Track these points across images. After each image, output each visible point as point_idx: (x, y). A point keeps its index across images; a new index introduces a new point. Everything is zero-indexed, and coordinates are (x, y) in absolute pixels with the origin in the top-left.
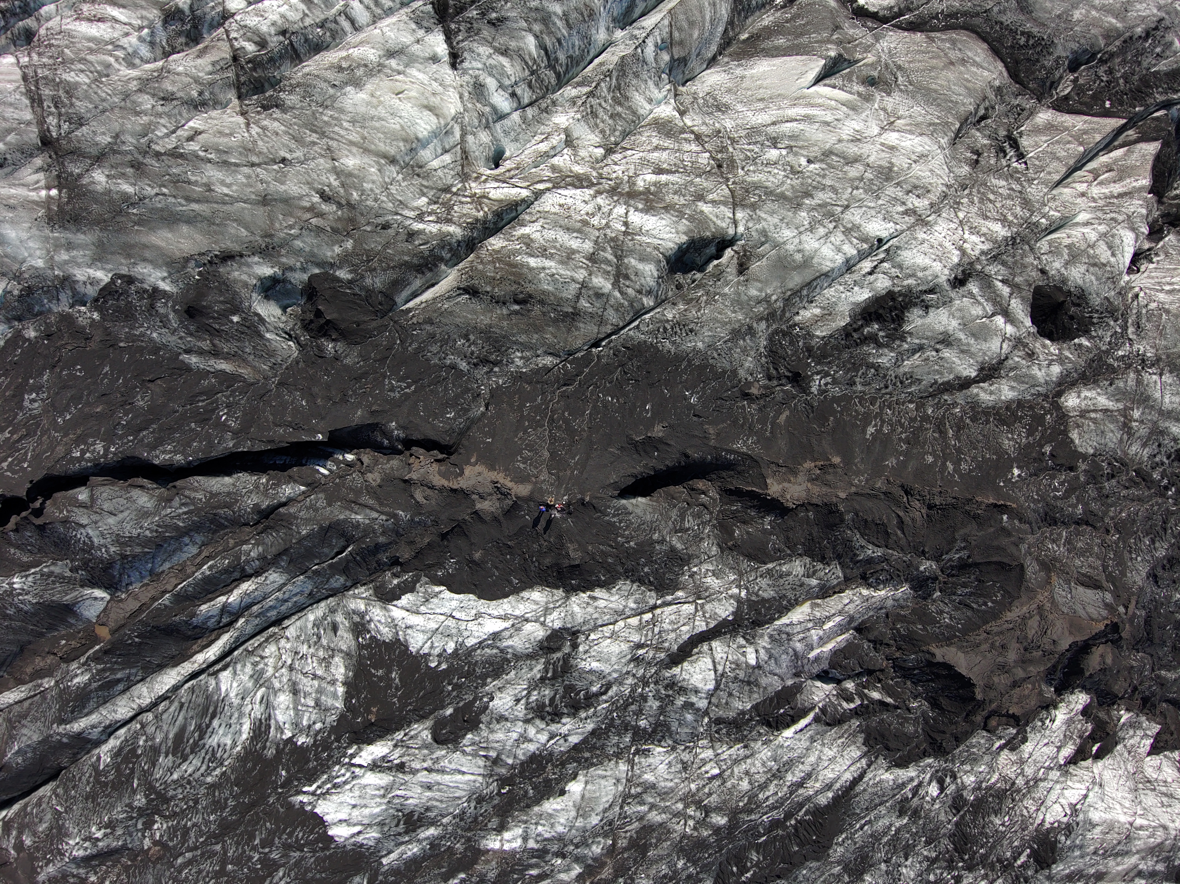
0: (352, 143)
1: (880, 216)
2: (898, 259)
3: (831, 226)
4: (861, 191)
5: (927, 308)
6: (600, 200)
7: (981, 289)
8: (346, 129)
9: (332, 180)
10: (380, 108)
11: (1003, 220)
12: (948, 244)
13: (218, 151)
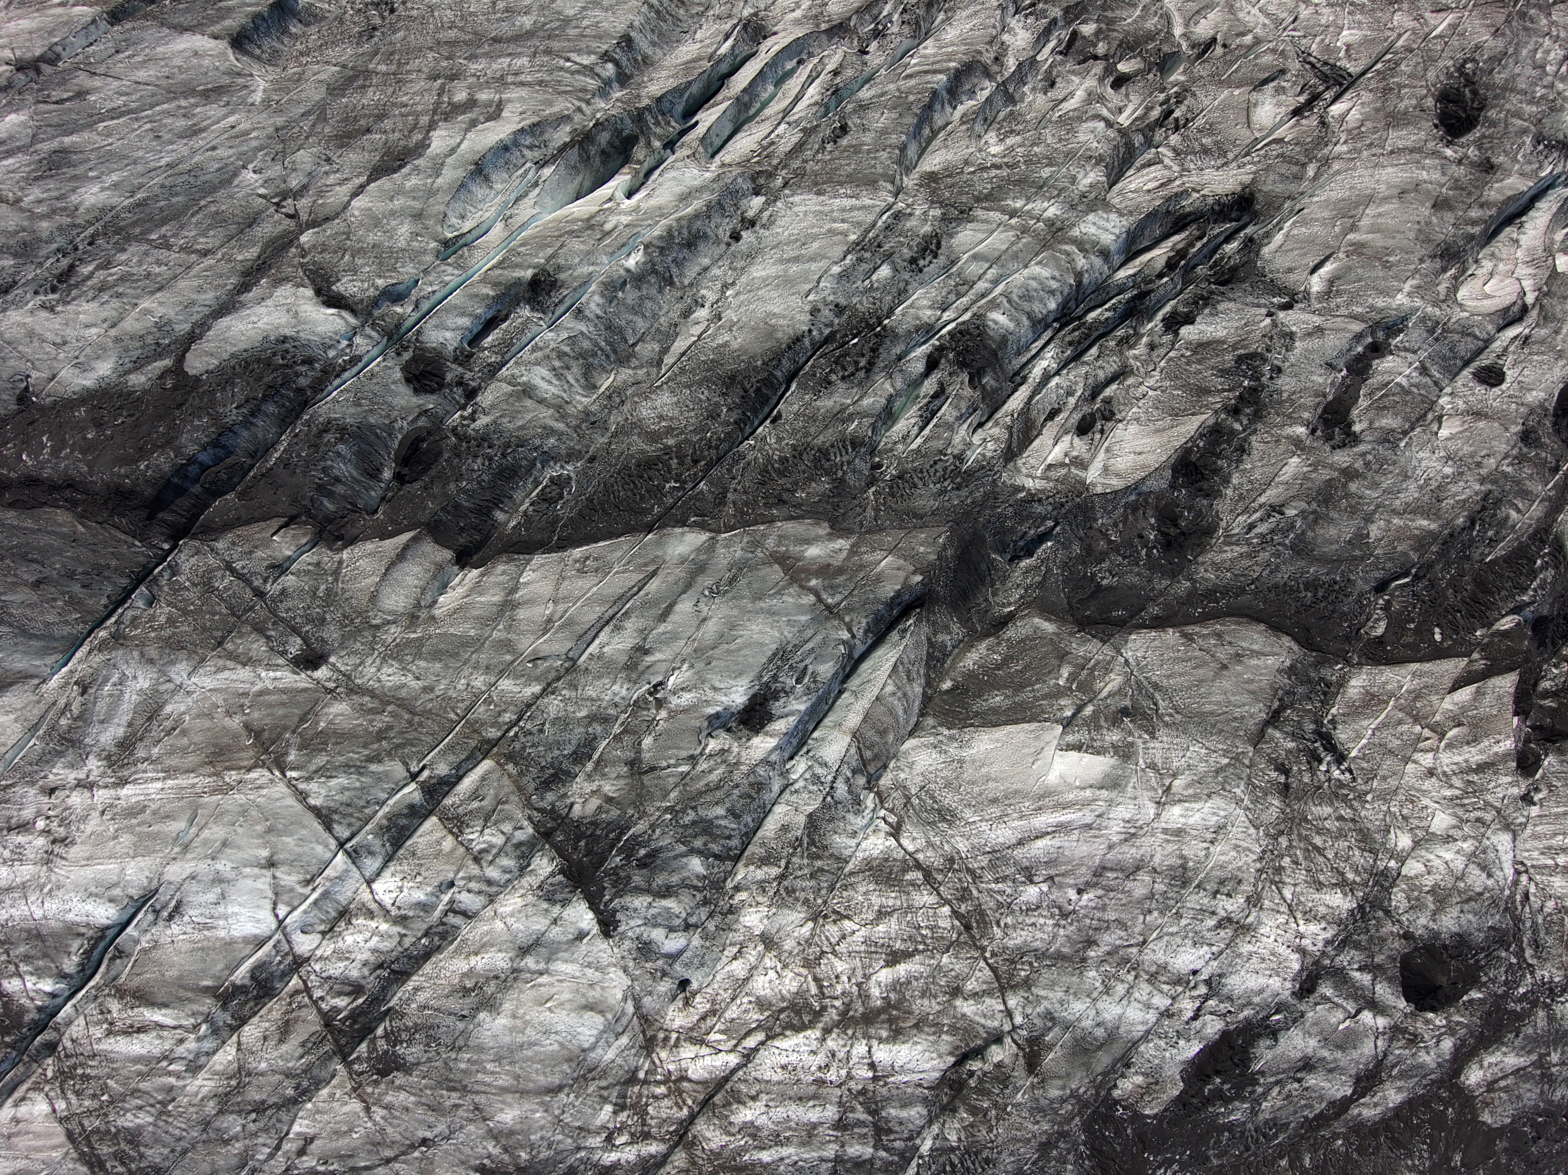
0: (504, 1090)
1: (1189, 942)
2: (1225, 991)
3: (1130, 978)
4: (1155, 914)
5: (1274, 1034)
6: (831, 1043)
7: (1335, 988)
8: (492, 1073)
9: (491, 1149)
10: (527, 1031)
11: (1343, 884)
12: (1282, 950)
13: (341, 1157)
